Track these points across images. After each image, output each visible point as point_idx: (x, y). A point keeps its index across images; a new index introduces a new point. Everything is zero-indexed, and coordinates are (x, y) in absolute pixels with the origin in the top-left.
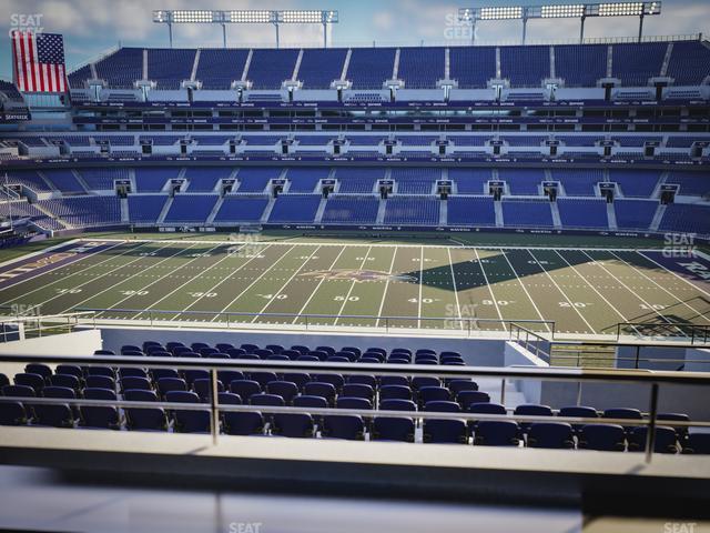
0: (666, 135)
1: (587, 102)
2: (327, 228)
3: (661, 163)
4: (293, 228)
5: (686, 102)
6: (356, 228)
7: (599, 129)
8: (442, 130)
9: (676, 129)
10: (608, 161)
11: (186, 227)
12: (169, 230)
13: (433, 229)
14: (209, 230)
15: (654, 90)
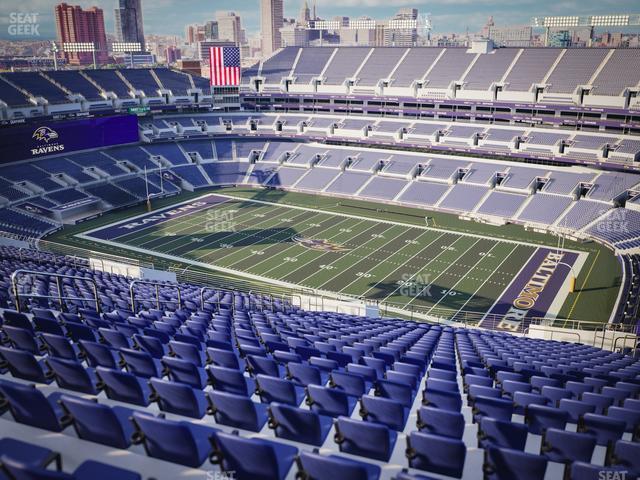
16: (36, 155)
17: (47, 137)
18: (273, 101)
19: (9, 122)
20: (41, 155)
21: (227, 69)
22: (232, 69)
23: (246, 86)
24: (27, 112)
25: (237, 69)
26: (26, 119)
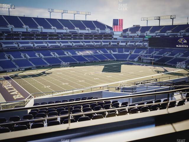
0: (101, 40)
1: (86, 33)
2: (52, 66)
3: (105, 46)
4: (44, 66)
5: (104, 34)
6: (59, 65)
7: (87, 39)
8: (54, 39)
9: (101, 39)
10: (96, 46)
11: (15, 70)
12: (10, 71)
13: (77, 63)
14: (23, 69)
15: (97, 31)
17: (183, 42)
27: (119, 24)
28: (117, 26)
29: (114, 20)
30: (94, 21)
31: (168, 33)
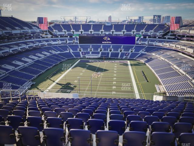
16: (103, 44)
17: (107, 39)
18: (186, 36)
19: (101, 35)
20: (105, 44)
21: (176, 24)
22: (177, 24)
23: (178, 30)
24: (107, 33)
25: (179, 24)
26: (106, 35)
27: (44, 22)
28: (42, 24)
29: (39, 18)
30: (10, 17)
31: (92, 32)
